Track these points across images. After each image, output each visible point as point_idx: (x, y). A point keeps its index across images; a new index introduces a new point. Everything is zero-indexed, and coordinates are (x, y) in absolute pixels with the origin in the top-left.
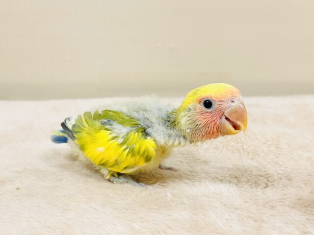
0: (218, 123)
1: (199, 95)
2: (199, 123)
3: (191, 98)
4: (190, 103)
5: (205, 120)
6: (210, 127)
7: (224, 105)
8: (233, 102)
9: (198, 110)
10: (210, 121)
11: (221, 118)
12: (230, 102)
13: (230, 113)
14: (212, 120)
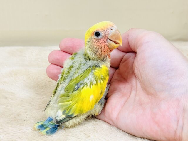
0: (106, 44)
1: (91, 31)
2: (96, 47)
3: (88, 35)
4: (87, 38)
5: (98, 44)
6: (102, 47)
7: (107, 33)
8: (112, 30)
9: (94, 40)
10: (101, 44)
11: (107, 40)
12: (110, 30)
13: (111, 37)
14: (102, 43)
